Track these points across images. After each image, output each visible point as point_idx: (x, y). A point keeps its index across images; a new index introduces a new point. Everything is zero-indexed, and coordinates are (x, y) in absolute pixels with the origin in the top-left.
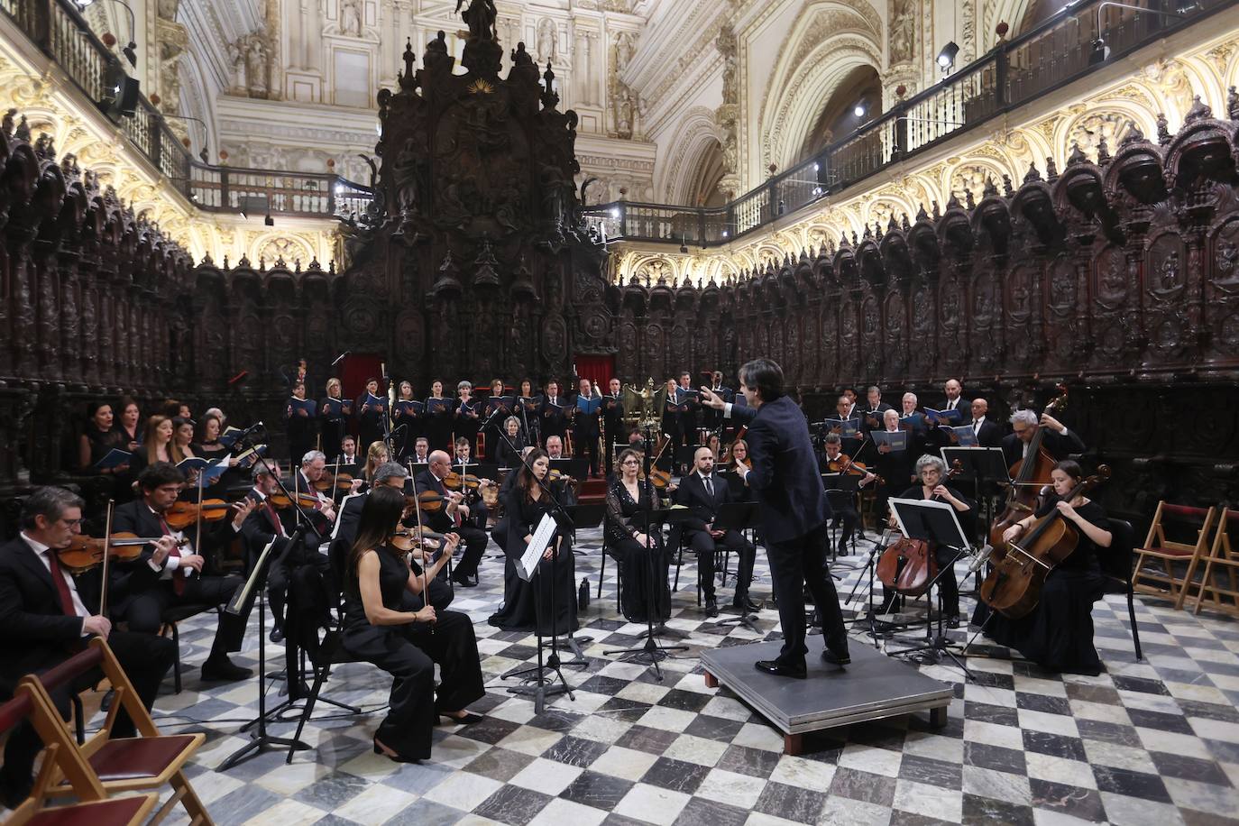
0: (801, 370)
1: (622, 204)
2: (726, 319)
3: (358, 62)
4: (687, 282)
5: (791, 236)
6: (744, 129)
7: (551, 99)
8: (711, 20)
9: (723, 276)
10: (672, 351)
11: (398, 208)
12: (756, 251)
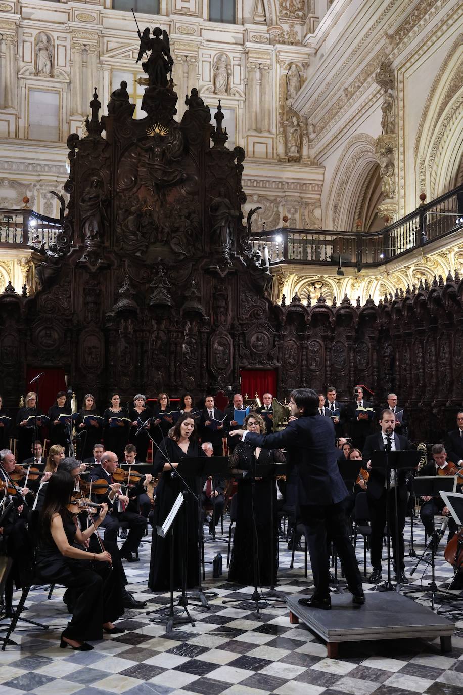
0: (452, 384)
1: (285, 231)
2: (384, 334)
3: (50, 99)
4: (346, 300)
5: (439, 259)
6: (402, 157)
7: (221, 136)
8: (371, 55)
9: (381, 294)
10: (332, 365)
11: (83, 237)
12: (410, 272)
